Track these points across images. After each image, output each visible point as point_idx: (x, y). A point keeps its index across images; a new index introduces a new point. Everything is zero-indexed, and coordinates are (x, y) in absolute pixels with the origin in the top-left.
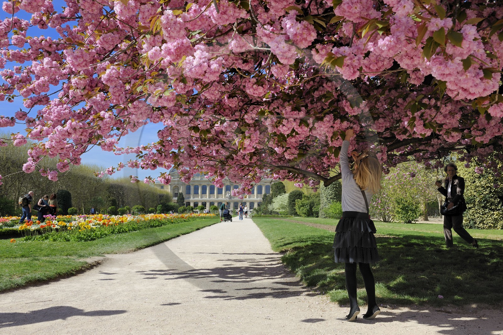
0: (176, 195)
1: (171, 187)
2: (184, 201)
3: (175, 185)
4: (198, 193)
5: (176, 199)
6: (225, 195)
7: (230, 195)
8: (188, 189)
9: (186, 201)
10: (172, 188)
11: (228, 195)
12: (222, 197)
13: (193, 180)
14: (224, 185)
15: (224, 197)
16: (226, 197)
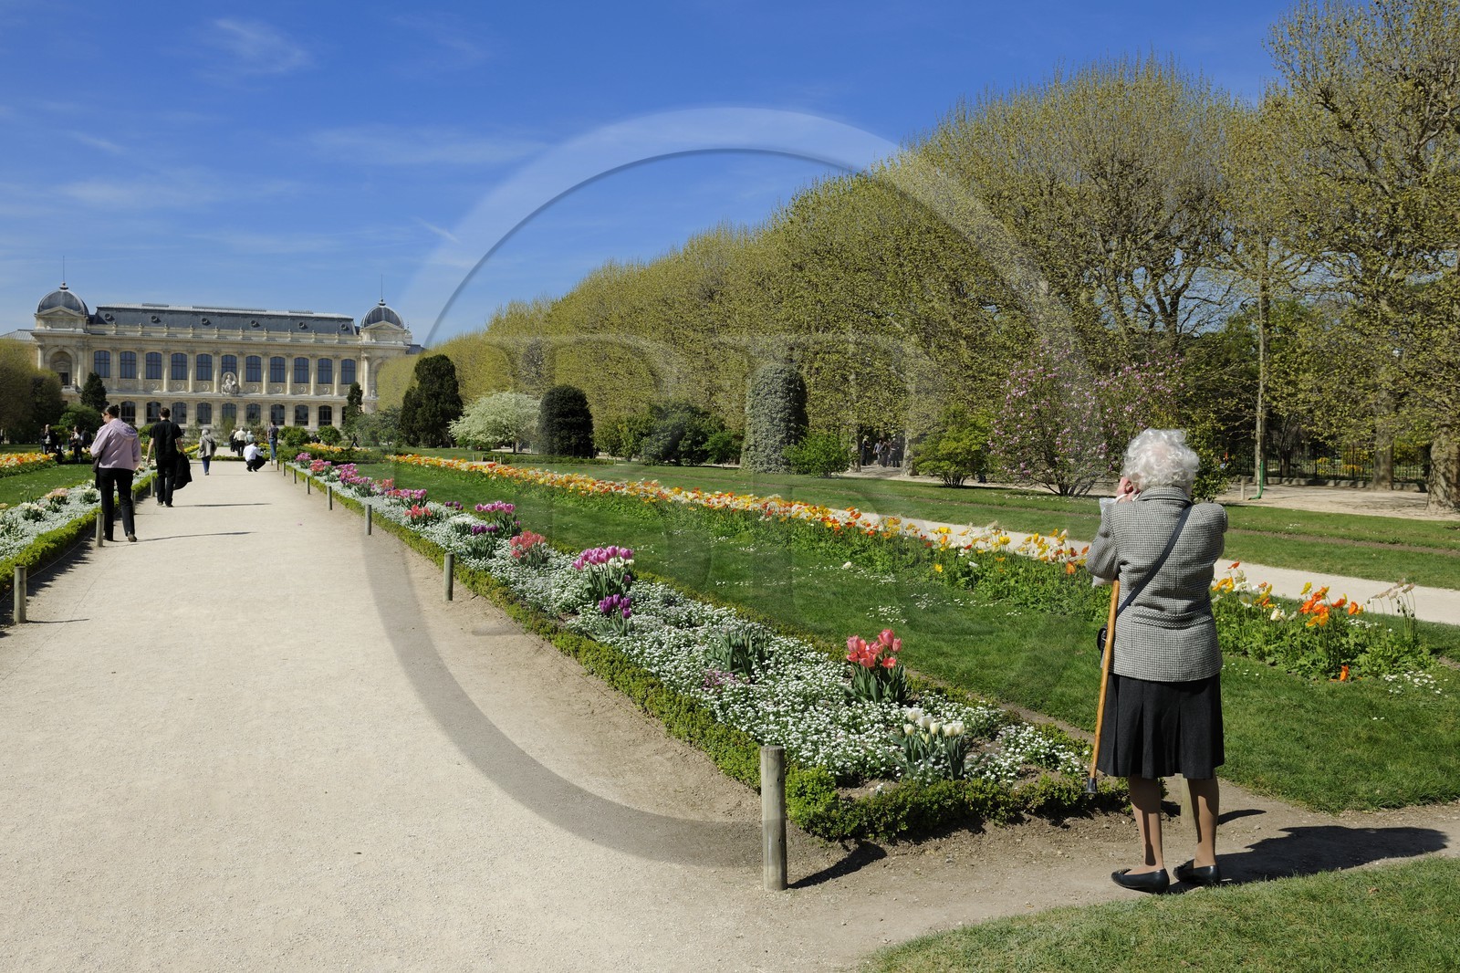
0: (63, 379)
1: (44, 355)
3: (56, 350)
4: (133, 376)
6: (220, 383)
7: (236, 385)
8: (102, 362)
10: (48, 358)
11: (228, 385)
12: (211, 389)
13: (117, 337)
14: (217, 353)
15: (215, 391)
16: (225, 390)
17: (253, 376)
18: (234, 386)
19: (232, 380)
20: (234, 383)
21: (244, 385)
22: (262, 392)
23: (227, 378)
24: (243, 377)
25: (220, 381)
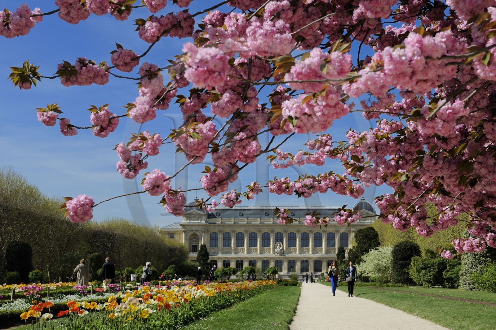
0: (194, 249)
1: (186, 236)
2: (208, 259)
3: (192, 233)
4: (229, 246)
5: (195, 255)
7: (283, 249)
8: (214, 238)
9: (211, 258)
10: (188, 237)
11: (278, 249)
12: (269, 252)
13: (222, 225)
14: (272, 232)
15: (271, 253)
16: (276, 253)
17: (291, 244)
18: (281, 250)
19: (280, 246)
20: (281, 248)
21: (287, 249)
22: (296, 253)
23: (277, 246)
24: (286, 244)
25: (274, 247)
